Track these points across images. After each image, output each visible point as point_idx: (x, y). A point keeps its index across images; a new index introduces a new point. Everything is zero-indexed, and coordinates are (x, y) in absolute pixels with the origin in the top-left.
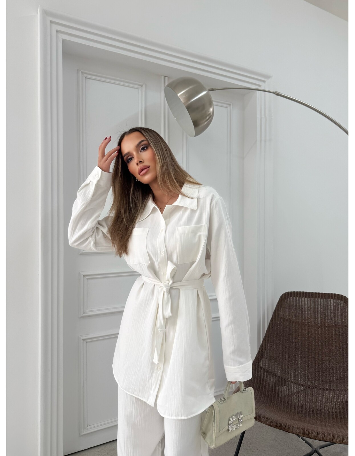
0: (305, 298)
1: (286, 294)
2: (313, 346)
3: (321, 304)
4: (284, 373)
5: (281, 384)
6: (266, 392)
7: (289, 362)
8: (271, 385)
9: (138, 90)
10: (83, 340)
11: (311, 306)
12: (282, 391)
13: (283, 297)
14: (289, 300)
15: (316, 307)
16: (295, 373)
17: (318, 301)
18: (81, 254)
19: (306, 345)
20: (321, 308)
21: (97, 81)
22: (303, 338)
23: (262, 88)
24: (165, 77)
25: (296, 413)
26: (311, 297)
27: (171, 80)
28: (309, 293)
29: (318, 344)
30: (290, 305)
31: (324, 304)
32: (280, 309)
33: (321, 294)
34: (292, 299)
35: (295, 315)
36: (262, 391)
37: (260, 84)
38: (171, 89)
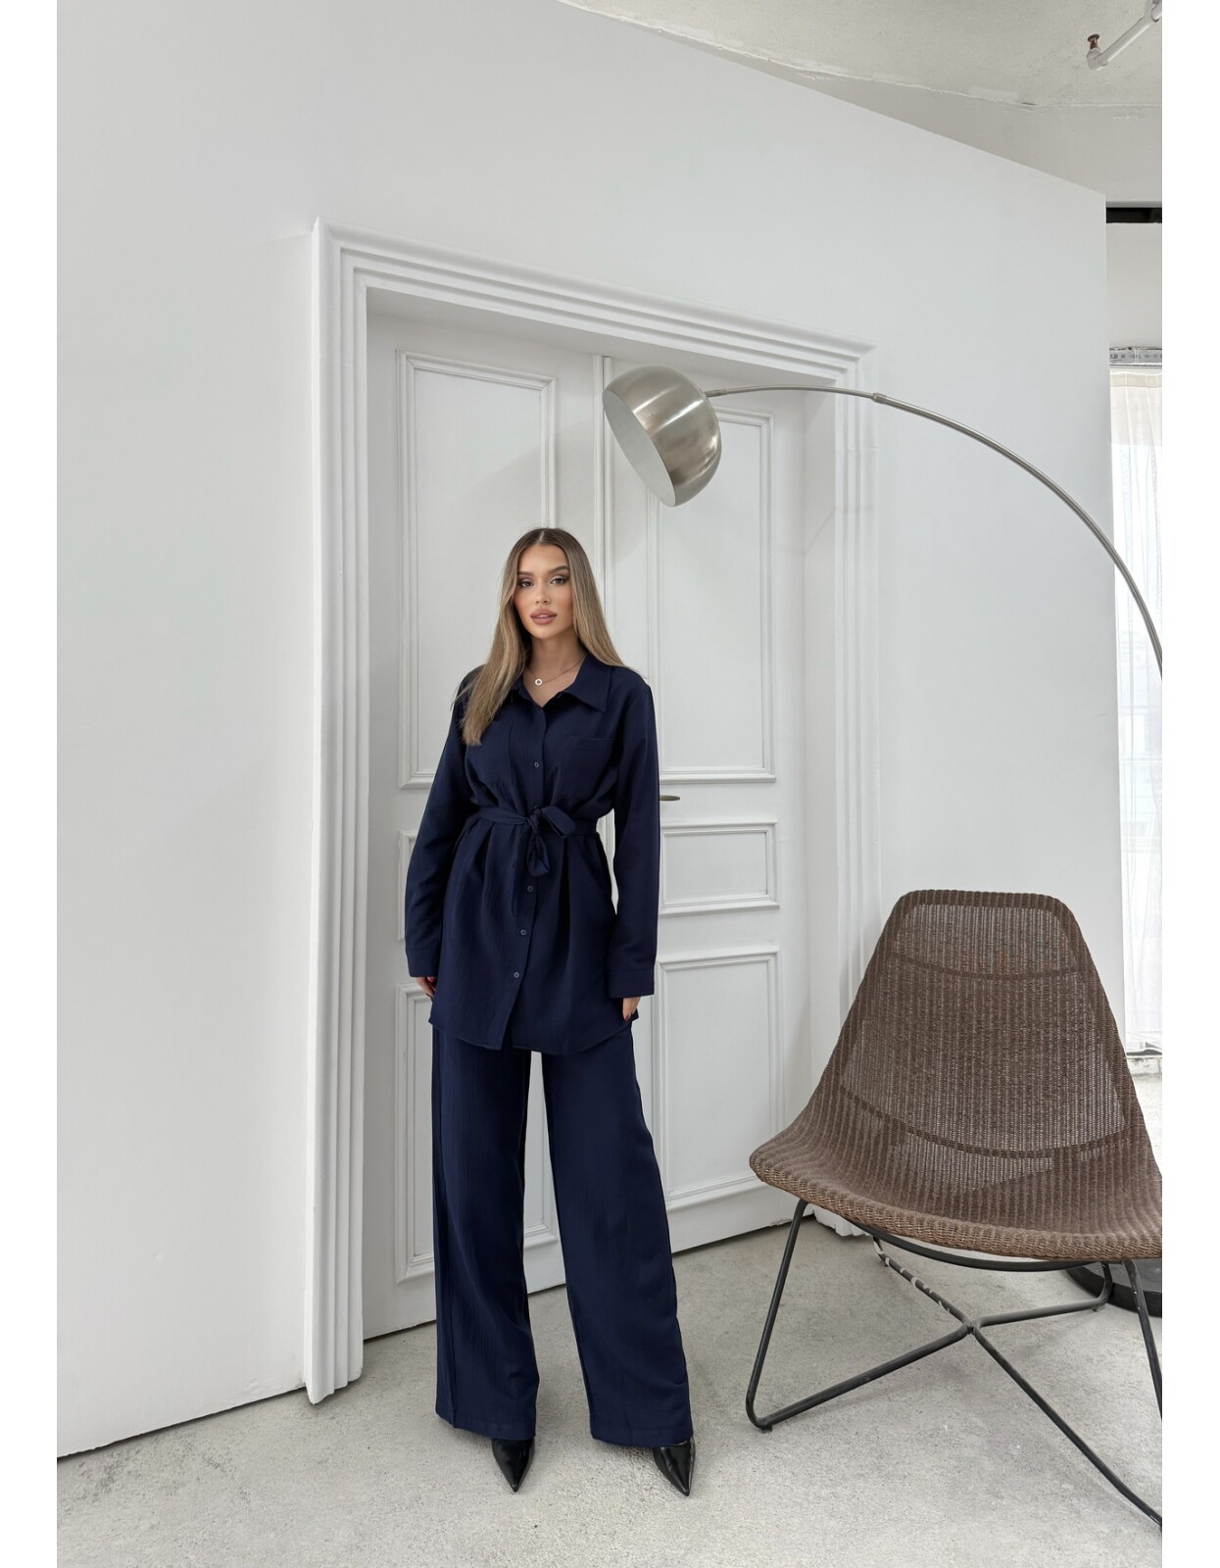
1: (911, 896)
4: (901, 1106)
5: (894, 1137)
7: (914, 1071)
9: (539, 392)
14: (918, 910)
16: (927, 1105)
22: (951, 1004)
24: (605, 357)
30: (918, 923)
35: (932, 948)
37: (844, 366)
38: (618, 397)
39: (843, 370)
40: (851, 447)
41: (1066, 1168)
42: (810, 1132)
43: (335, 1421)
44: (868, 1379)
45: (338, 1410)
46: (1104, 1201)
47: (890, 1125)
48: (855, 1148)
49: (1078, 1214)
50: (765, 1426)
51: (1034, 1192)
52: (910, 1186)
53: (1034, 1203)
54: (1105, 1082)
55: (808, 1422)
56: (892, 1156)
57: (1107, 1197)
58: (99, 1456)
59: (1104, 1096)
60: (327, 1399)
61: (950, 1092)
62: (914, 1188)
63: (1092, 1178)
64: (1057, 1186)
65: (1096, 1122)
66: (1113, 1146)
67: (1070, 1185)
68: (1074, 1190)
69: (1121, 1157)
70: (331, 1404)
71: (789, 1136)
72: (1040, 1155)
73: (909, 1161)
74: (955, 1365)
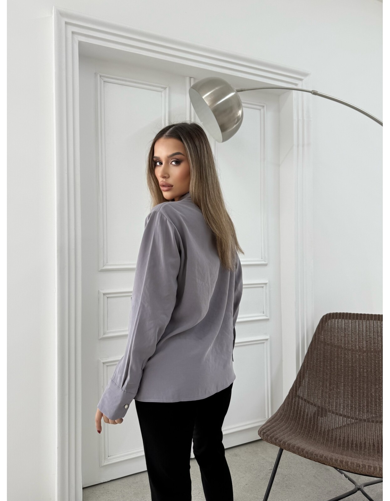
0: (349, 320)
1: (328, 315)
2: (357, 373)
3: (366, 326)
4: (325, 403)
5: (322, 414)
6: (304, 423)
7: (330, 390)
8: (309, 416)
9: (161, 93)
10: (104, 363)
11: (355, 328)
12: (322, 422)
13: (324, 319)
14: (331, 322)
15: (361, 329)
16: (336, 403)
17: (363, 322)
18: (100, 271)
19: (350, 371)
20: (366, 331)
21: (117, 85)
22: (346, 364)
23: (299, 87)
24: (190, 78)
25: (337, 446)
26: (355, 318)
27: (197, 81)
28: (354, 314)
29: (363, 370)
30: (331, 327)
31: (370, 327)
32: (321, 332)
33: (366, 316)
34: (334, 320)
35: (337, 339)
36: (299, 421)
37: (297, 83)
38: (196, 91)
40: (300, 118)
47: (320, 410)
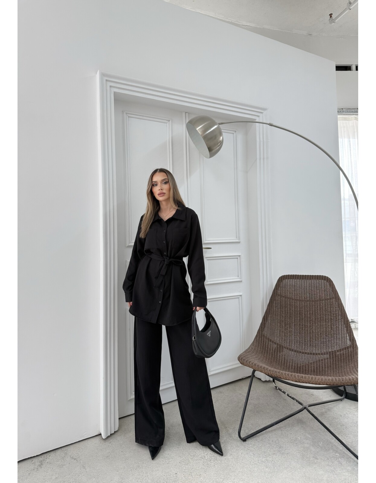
1: (283, 277)
2: (303, 315)
4: (282, 340)
9: (166, 124)
13: (280, 280)
14: (285, 281)
16: (290, 340)
18: (127, 247)
19: (298, 314)
21: (137, 119)
22: (296, 309)
24: (186, 113)
30: (285, 285)
35: (290, 292)
37: (259, 115)
38: (191, 125)
39: (258, 116)
40: (262, 140)
41: (333, 358)
42: (255, 349)
43: (111, 444)
44: (275, 424)
45: (111, 440)
46: (345, 367)
47: (279, 346)
48: (268, 354)
49: (338, 371)
50: (244, 440)
51: (324, 365)
52: (285, 365)
53: (324, 368)
54: (344, 331)
55: (257, 438)
56: (280, 356)
57: (346, 366)
58: (38, 458)
59: (344, 335)
60: (108, 437)
61: (297, 336)
62: (287, 365)
63: (341, 360)
64: (330, 363)
65: (342, 343)
66: (347, 350)
67: (334, 362)
68: (336, 364)
69: (350, 353)
70: (109, 439)
71: (249, 350)
72: (325, 354)
73: (285, 357)
74: (300, 419)
